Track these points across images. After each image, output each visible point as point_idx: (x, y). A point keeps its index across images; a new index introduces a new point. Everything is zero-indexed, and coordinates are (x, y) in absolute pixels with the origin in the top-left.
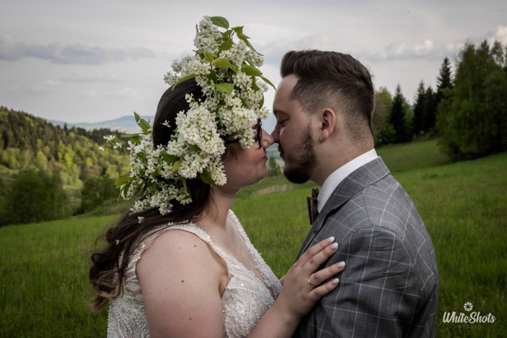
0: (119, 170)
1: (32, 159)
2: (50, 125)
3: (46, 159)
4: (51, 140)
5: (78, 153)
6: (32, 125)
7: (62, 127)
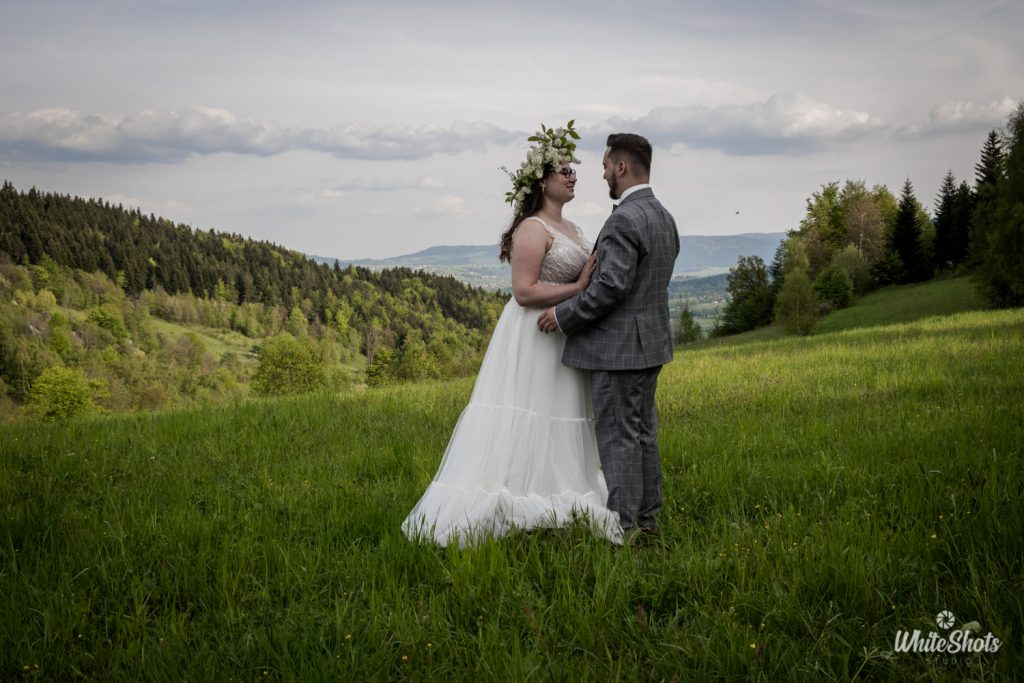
0: (425, 338)
1: (284, 320)
2: (312, 263)
3: (306, 320)
4: (314, 289)
5: (359, 309)
6: (283, 263)
7: (331, 266)
